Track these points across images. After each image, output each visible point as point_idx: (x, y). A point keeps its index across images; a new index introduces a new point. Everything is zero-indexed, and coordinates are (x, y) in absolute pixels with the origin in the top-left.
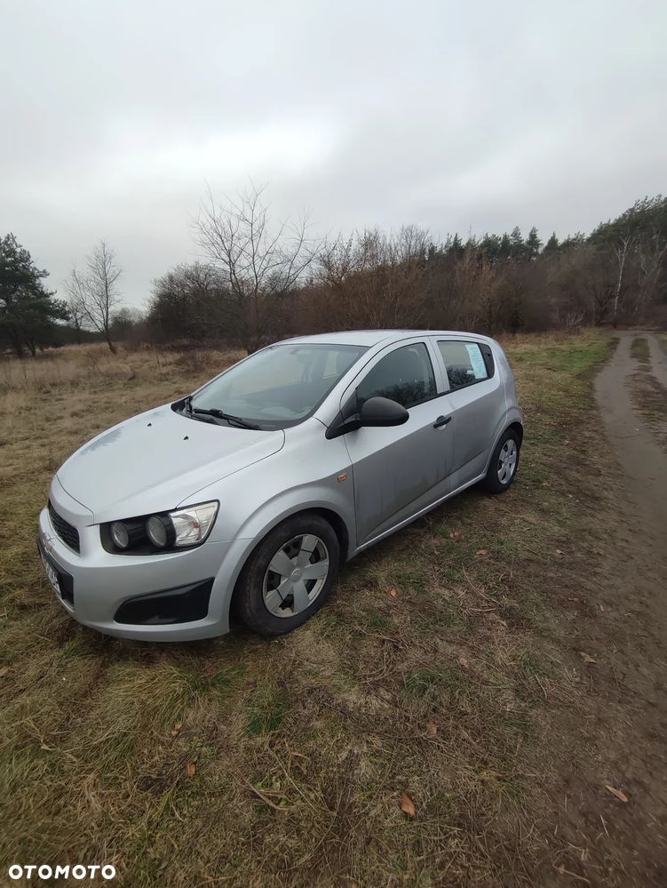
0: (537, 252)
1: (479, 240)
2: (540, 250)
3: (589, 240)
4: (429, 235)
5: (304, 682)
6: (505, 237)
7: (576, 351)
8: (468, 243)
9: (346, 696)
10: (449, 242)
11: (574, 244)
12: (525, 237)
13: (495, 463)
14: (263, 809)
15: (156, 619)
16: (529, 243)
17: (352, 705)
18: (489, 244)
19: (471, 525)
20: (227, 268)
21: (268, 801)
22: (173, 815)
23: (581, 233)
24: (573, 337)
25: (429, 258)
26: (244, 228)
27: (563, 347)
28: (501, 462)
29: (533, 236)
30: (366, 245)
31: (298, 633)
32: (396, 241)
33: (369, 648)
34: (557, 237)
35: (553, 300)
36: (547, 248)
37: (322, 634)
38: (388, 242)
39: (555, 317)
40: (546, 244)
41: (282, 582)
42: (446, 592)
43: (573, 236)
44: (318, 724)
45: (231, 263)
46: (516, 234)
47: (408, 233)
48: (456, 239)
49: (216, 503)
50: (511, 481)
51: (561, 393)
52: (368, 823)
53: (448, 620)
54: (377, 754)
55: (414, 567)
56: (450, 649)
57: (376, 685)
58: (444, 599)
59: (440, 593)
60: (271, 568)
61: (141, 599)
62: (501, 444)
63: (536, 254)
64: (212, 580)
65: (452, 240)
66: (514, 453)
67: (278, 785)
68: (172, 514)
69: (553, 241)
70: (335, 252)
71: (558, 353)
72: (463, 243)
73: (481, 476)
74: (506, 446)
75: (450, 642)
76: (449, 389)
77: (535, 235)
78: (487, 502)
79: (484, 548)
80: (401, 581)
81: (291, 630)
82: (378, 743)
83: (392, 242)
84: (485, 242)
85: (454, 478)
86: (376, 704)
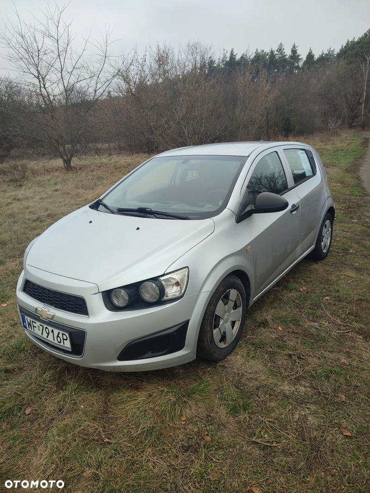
0: (298, 66)
1: (251, 55)
2: (301, 64)
3: (339, 55)
4: (212, 51)
5: (251, 385)
6: (272, 52)
7: (338, 150)
8: (242, 57)
9: (282, 388)
10: (225, 57)
11: (328, 59)
12: (288, 52)
13: (320, 238)
14: (264, 448)
15: (150, 354)
16: (291, 57)
17: (288, 392)
18: (259, 58)
19: (311, 282)
20: (36, 81)
21: (265, 444)
22: (212, 460)
23: (332, 50)
24: (335, 138)
25: (209, 71)
26: (49, 44)
27: (328, 147)
28: (323, 236)
29: (294, 51)
30: (159, 60)
31: (232, 358)
32: (184, 56)
33: (282, 361)
34: (314, 53)
35: (317, 108)
36: (305, 63)
37: (248, 356)
38: (176, 57)
39: (318, 121)
40: (305, 59)
41: (221, 323)
42: (316, 324)
43: (326, 52)
44: (273, 404)
45: (40, 77)
46: (280, 50)
47: (193, 48)
48: (232, 54)
49: (187, 269)
50: (328, 251)
51: (339, 184)
52: (328, 444)
53: (324, 340)
54: (316, 412)
55: (287, 312)
56: (332, 356)
57: (298, 379)
58: (316, 328)
59: (312, 326)
60: (216, 313)
61: (141, 340)
62: (323, 225)
63: (298, 67)
64: (188, 322)
65: (228, 55)
66: (330, 230)
67: (266, 435)
68: (162, 278)
69: (310, 56)
70: (132, 67)
71: (325, 152)
72: (238, 57)
73: (313, 247)
74: (326, 225)
75: (332, 352)
76: (294, 185)
77: (296, 51)
78: (315, 266)
79: (327, 295)
80: (283, 321)
81: (225, 356)
82: (313, 407)
83: (180, 58)
84: (255, 56)
85: (299, 249)
86: (302, 389)
